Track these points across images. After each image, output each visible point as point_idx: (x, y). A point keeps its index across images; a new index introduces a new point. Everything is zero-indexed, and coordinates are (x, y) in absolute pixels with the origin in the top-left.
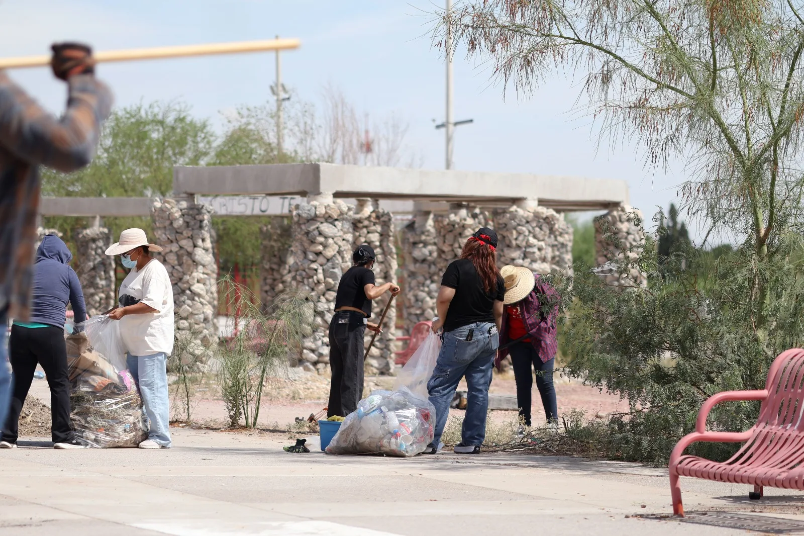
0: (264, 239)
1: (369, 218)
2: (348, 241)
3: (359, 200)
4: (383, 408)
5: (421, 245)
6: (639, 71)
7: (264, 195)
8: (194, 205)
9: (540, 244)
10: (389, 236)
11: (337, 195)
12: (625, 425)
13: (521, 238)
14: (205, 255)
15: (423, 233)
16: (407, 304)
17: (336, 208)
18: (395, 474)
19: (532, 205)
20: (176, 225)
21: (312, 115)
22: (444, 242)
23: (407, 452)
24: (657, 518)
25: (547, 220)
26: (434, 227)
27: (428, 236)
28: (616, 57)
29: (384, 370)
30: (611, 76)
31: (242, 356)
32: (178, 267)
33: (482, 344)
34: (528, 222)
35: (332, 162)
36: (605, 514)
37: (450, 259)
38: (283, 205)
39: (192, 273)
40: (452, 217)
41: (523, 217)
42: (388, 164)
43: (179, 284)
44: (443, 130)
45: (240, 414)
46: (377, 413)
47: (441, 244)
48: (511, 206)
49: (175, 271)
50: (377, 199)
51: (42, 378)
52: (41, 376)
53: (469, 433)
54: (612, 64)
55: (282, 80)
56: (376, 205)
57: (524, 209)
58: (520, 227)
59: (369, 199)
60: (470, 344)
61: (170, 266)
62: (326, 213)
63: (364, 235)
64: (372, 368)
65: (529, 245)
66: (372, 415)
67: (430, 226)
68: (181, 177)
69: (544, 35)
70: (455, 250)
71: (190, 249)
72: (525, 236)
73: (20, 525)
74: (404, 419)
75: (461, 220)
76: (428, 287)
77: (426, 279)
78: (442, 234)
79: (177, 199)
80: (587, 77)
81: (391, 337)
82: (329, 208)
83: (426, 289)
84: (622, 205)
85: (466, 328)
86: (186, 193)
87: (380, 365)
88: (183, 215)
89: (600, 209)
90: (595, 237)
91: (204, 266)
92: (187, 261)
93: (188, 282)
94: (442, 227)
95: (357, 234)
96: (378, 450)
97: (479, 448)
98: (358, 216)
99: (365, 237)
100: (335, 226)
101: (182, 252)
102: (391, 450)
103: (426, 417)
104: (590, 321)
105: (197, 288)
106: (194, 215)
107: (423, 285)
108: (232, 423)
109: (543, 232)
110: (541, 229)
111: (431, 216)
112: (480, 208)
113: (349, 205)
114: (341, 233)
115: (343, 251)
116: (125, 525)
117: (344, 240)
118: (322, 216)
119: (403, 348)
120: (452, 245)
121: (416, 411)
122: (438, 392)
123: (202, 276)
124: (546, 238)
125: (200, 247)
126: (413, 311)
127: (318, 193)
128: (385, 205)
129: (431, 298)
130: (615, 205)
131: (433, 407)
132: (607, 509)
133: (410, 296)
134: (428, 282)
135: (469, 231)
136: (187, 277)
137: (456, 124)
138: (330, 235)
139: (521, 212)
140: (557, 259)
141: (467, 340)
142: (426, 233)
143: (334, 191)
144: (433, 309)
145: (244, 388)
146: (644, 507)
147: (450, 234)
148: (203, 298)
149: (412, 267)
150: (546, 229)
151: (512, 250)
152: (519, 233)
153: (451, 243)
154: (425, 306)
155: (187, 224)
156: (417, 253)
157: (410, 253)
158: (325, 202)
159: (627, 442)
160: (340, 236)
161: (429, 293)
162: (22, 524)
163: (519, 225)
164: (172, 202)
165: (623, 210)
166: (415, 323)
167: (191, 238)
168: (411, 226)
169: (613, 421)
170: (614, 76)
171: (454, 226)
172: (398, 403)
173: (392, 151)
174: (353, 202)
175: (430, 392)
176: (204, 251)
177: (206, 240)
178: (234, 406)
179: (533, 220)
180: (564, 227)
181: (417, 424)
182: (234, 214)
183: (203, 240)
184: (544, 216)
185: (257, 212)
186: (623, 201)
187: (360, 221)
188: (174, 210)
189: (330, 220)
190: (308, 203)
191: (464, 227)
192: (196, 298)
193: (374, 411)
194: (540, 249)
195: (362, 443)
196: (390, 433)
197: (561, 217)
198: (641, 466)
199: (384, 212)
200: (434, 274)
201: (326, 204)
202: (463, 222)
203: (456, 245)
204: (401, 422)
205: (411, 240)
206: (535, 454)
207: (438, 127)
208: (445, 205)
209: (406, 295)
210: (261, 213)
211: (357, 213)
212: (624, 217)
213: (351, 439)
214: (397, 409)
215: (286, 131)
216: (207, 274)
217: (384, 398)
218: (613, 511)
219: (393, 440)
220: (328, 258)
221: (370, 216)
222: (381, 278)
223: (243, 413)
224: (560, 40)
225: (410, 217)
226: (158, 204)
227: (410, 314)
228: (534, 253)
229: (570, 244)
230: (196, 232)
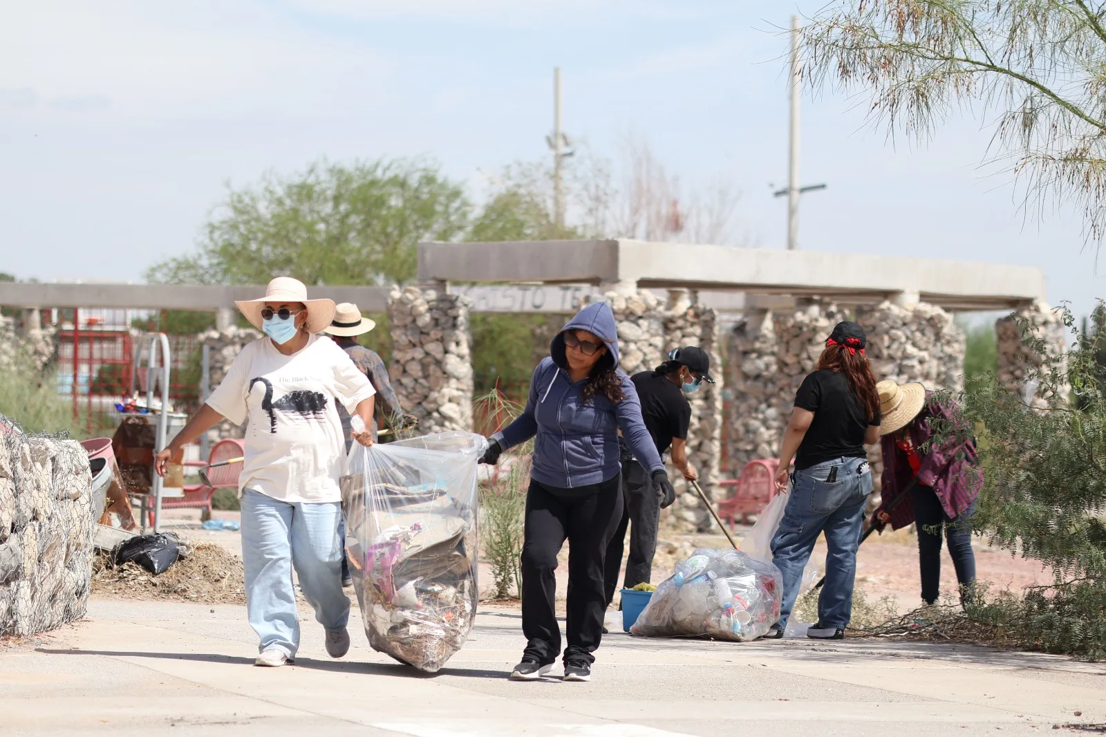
0: (537, 345)
1: (684, 316)
2: (656, 347)
3: (671, 292)
4: (710, 574)
5: (754, 356)
6: (1076, 111)
7: (540, 283)
8: (446, 295)
9: (922, 355)
10: (712, 341)
11: (643, 283)
12: (1048, 602)
13: (895, 346)
14: (460, 365)
15: (757, 338)
16: (734, 436)
17: (641, 302)
18: (728, 664)
19: (910, 302)
20: (420, 323)
21: (608, 176)
22: (787, 351)
23: (743, 635)
24: (1097, 730)
25: (932, 322)
26: (775, 331)
27: (764, 342)
28: (1043, 89)
29: (702, 526)
30: (1036, 117)
31: (514, 501)
32: (422, 381)
33: (849, 486)
34: (905, 324)
35: (633, 237)
36: (1024, 722)
37: (796, 375)
38: (564, 300)
39: (441, 388)
40: (800, 316)
41: (898, 317)
42: (711, 241)
43: (424, 404)
44: (784, 198)
45: (511, 580)
46: (702, 580)
47: (782, 354)
48: (881, 302)
49: (418, 387)
50: (696, 289)
51: (235, 530)
52: (236, 527)
53: (829, 610)
54: (1037, 99)
55: (563, 128)
56: (694, 299)
57: (900, 306)
58: (893, 331)
59: (685, 290)
60: (833, 487)
61: (411, 379)
62: (627, 308)
63: (677, 340)
64: (685, 523)
65: (906, 356)
66: (696, 582)
67: (767, 329)
68: (428, 256)
69: (943, 58)
70: (803, 362)
71: (439, 356)
72: (901, 343)
73: (220, 723)
74: (740, 589)
75: (811, 321)
76: (763, 412)
77: (760, 402)
78: (785, 339)
79: (424, 287)
80: (1002, 117)
81: (712, 480)
82: (630, 301)
83: (761, 416)
84: (1036, 302)
85: (828, 465)
86: (434, 279)
87: (698, 518)
88: (430, 309)
89: (1004, 309)
90: (998, 347)
91: (458, 379)
92: (435, 371)
93: (435, 401)
94: (784, 331)
95: (668, 338)
96: (703, 630)
97: (843, 631)
98: (669, 314)
99: (679, 342)
100: (638, 325)
101: (429, 359)
102: (721, 632)
103: (770, 586)
104: (999, 456)
105: (448, 409)
106: (445, 310)
107: (756, 410)
108: (500, 592)
109: (925, 339)
110: (923, 334)
111: (769, 316)
112: (838, 305)
113: (659, 298)
114: (646, 336)
115: (648, 361)
116: (362, 725)
117: (650, 345)
118: (620, 312)
119: (728, 497)
120: (797, 355)
121: (756, 578)
122: (787, 553)
123: (456, 393)
124: (930, 347)
125: (452, 353)
126: (742, 446)
127: (614, 279)
128: (706, 299)
129: (768, 428)
130: (1027, 302)
131: (779, 573)
132: (1027, 717)
133: (738, 425)
134: (763, 406)
135: (822, 337)
136: (434, 395)
137: (803, 190)
138: (632, 338)
139: (895, 310)
140: (943, 377)
141: (828, 481)
142: (761, 339)
143: (638, 278)
144: (769, 443)
145: (516, 545)
146: (1078, 714)
147: (796, 339)
148: (456, 423)
149: (741, 386)
150: (930, 333)
151: (882, 362)
152: (893, 340)
153: (796, 352)
154: (758, 440)
155: (436, 322)
156: (748, 367)
157: (739, 366)
158: (625, 293)
159: (1051, 626)
160: (646, 340)
161: (765, 422)
162: (224, 721)
163: (892, 328)
164: (416, 292)
165: (1037, 310)
166: (745, 463)
167: (442, 340)
168: (740, 329)
169: (1030, 597)
170: (1041, 117)
171: (800, 328)
172: (731, 567)
173: (717, 226)
174: (662, 294)
175: (774, 553)
176: (458, 359)
177: (461, 343)
178: (502, 569)
179: (912, 322)
180: (954, 333)
181: (758, 596)
182: (497, 310)
183: (458, 344)
184: (928, 316)
185: (528, 307)
186: (1036, 298)
187: (671, 320)
188: (419, 302)
189: (633, 318)
190: (602, 293)
191: (815, 330)
192: (447, 423)
193: (697, 577)
194: (921, 362)
195: (681, 622)
196: (719, 608)
197: (949, 317)
198: (1070, 660)
199: (705, 309)
200: (772, 395)
201: (627, 296)
202: (814, 323)
203: (804, 355)
204: (734, 592)
205: (741, 348)
206: (920, 640)
207: (778, 194)
208: (788, 300)
209: (732, 424)
210: (533, 310)
211: (669, 308)
212: (1040, 319)
213: (666, 614)
214: (728, 575)
215: (569, 198)
216: (462, 390)
217: (711, 559)
218: (1035, 720)
219: (724, 617)
220: (630, 369)
221: (685, 314)
222: (700, 398)
223: (514, 579)
224: (966, 65)
225: (739, 317)
226: (396, 294)
227: (737, 450)
228: (913, 367)
229: (961, 357)
230: (447, 332)
